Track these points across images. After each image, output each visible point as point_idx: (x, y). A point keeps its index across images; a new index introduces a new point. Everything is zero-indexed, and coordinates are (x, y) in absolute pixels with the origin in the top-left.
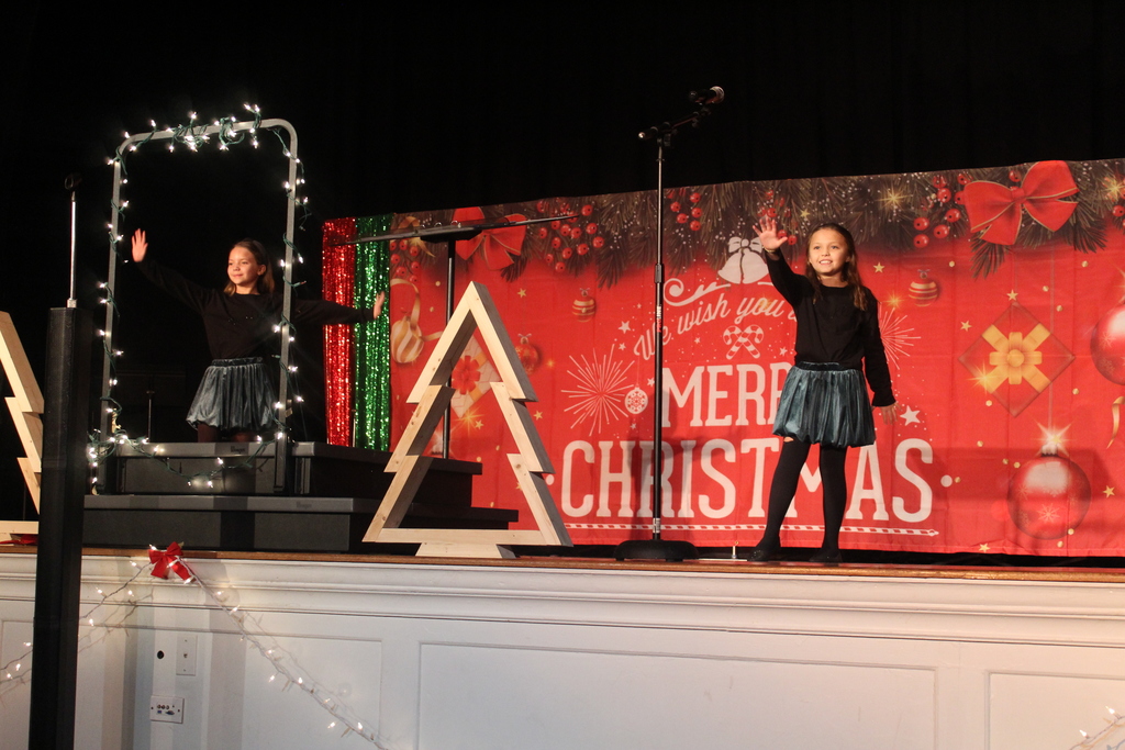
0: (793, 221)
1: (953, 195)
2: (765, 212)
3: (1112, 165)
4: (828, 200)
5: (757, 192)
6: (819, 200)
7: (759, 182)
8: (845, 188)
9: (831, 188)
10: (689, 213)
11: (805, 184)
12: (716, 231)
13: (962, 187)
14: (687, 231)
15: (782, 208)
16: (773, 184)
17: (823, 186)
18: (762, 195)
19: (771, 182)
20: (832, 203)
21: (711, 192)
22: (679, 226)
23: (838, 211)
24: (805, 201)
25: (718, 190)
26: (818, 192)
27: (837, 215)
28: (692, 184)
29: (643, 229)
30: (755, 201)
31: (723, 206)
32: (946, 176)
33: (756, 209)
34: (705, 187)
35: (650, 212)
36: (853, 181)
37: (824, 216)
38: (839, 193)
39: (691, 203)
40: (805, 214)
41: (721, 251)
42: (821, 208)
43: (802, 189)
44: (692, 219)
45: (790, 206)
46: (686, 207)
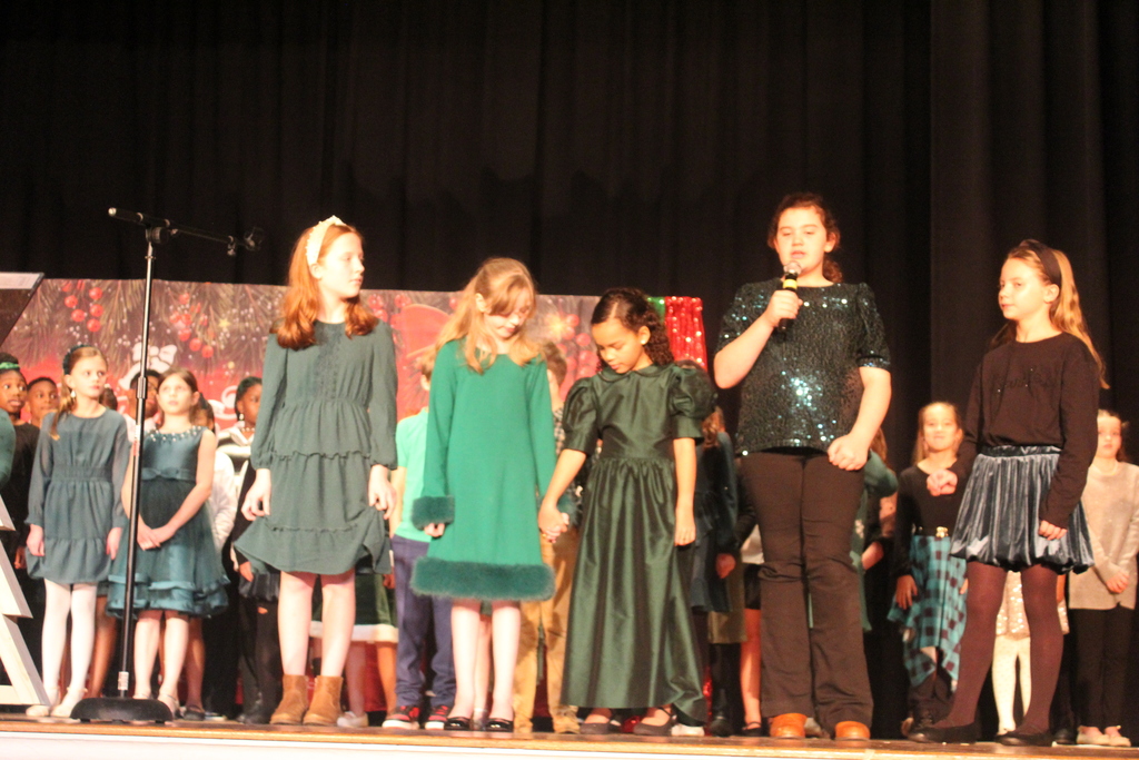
0: (210, 330)
1: (390, 318)
2: (178, 318)
3: (556, 302)
4: (251, 310)
5: (171, 294)
6: (242, 308)
7: (174, 283)
8: (270, 299)
9: (256, 298)
10: (88, 309)
11: (226, 290)
12: (119, 334)
13: (400, 310)
14: (84, 330)
15: (198, 315)
16: (190, 287)
17: (247, 296)
18: (175, 298)
19: (187, 284)
20: (256, 315)
21: (116, 288)
22: (73, 324)
23: (262, 324)
24: (225, 310)
25: (124, 287)
26: (240, 302)
27: (261, 328)
28: (94, 276)
29: (30, 324)
30: (168, 304)
31: (129, 306)
32: (383, 296)
33: (168, 313)
34: (109, 282)
35: (40, 305)
36: (280, 292)
37: (246, 328)
38: (265, 303)
39: (90, 299)
40: (224, 324)
41: (123, 358)
42: (243, 319)
43: (223, 295)
44: (90, 317)
45: (207, 313)
46: (84, 303)
